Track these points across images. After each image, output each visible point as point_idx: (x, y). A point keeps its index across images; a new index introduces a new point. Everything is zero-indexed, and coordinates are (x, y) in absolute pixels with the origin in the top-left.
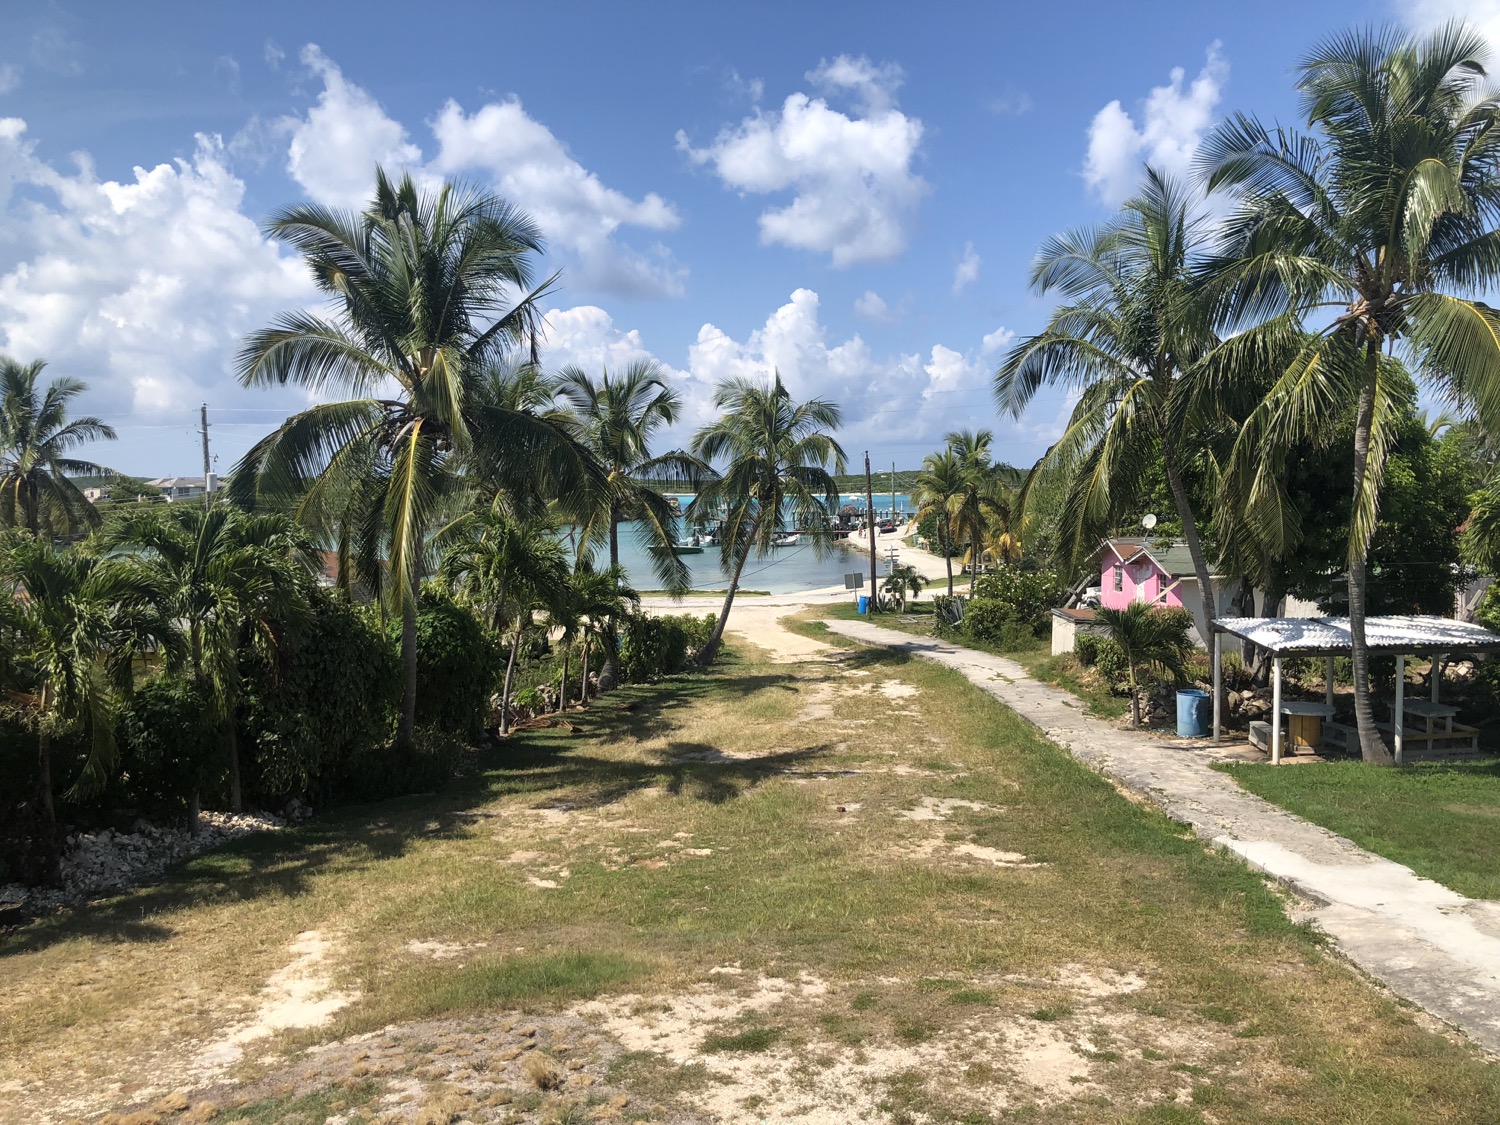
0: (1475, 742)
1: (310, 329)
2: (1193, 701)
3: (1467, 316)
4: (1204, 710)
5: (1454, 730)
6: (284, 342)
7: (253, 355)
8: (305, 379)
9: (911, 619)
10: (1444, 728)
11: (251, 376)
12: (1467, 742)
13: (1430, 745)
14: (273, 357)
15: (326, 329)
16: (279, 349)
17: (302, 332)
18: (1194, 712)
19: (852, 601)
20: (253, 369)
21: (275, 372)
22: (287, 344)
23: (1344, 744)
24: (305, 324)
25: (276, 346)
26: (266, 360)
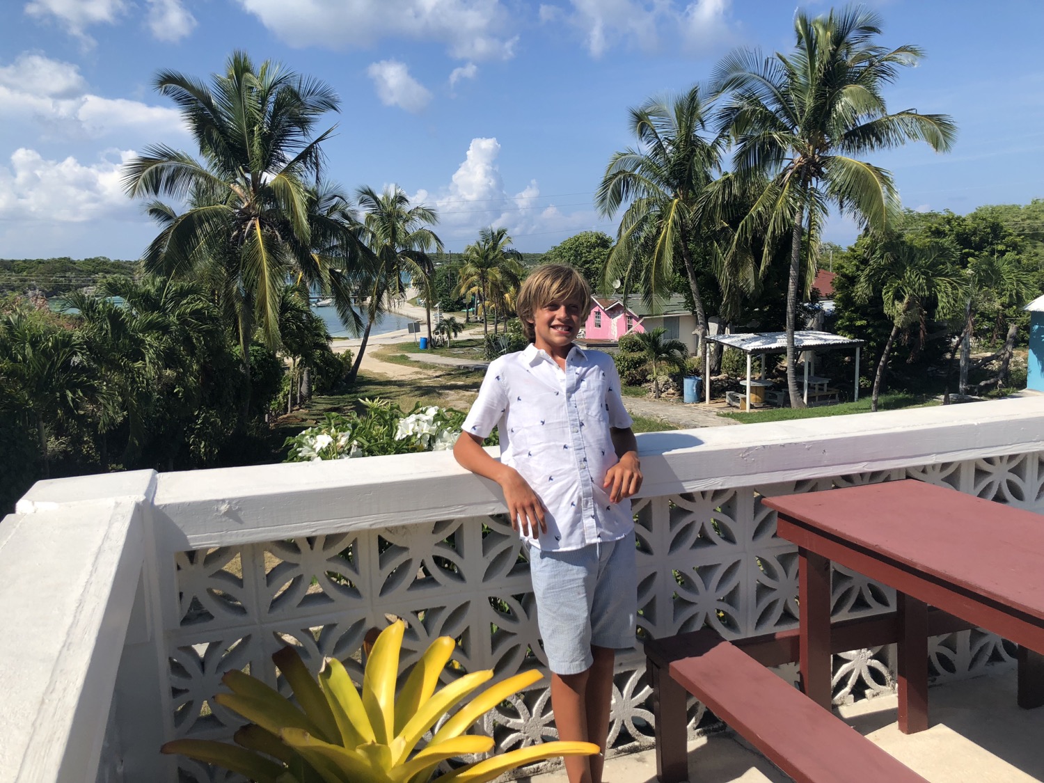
0: (837, 396)
1: (171, 158)
2: (694, 382)
3: (862, 170)
4: (700, 388)
5: (828, 391)
6: (154, 166)
7: (134, 176)
8: (170, 192)
9: (456, 351)
10: (823, 390)
11: (134, 190)
12: (833, 397)
13: (817, 398)
14: (148, 177)
15: (181, 157)
16: (151, 171)
17: (165, 159)
18: (694, 388)
19: (413, 341)
20: (135, 186)
21: (150, 188)
22: (157, 168)
23: (776, 401)
24: (168, 154)
25: (150, 169)
26: (144, 179)
